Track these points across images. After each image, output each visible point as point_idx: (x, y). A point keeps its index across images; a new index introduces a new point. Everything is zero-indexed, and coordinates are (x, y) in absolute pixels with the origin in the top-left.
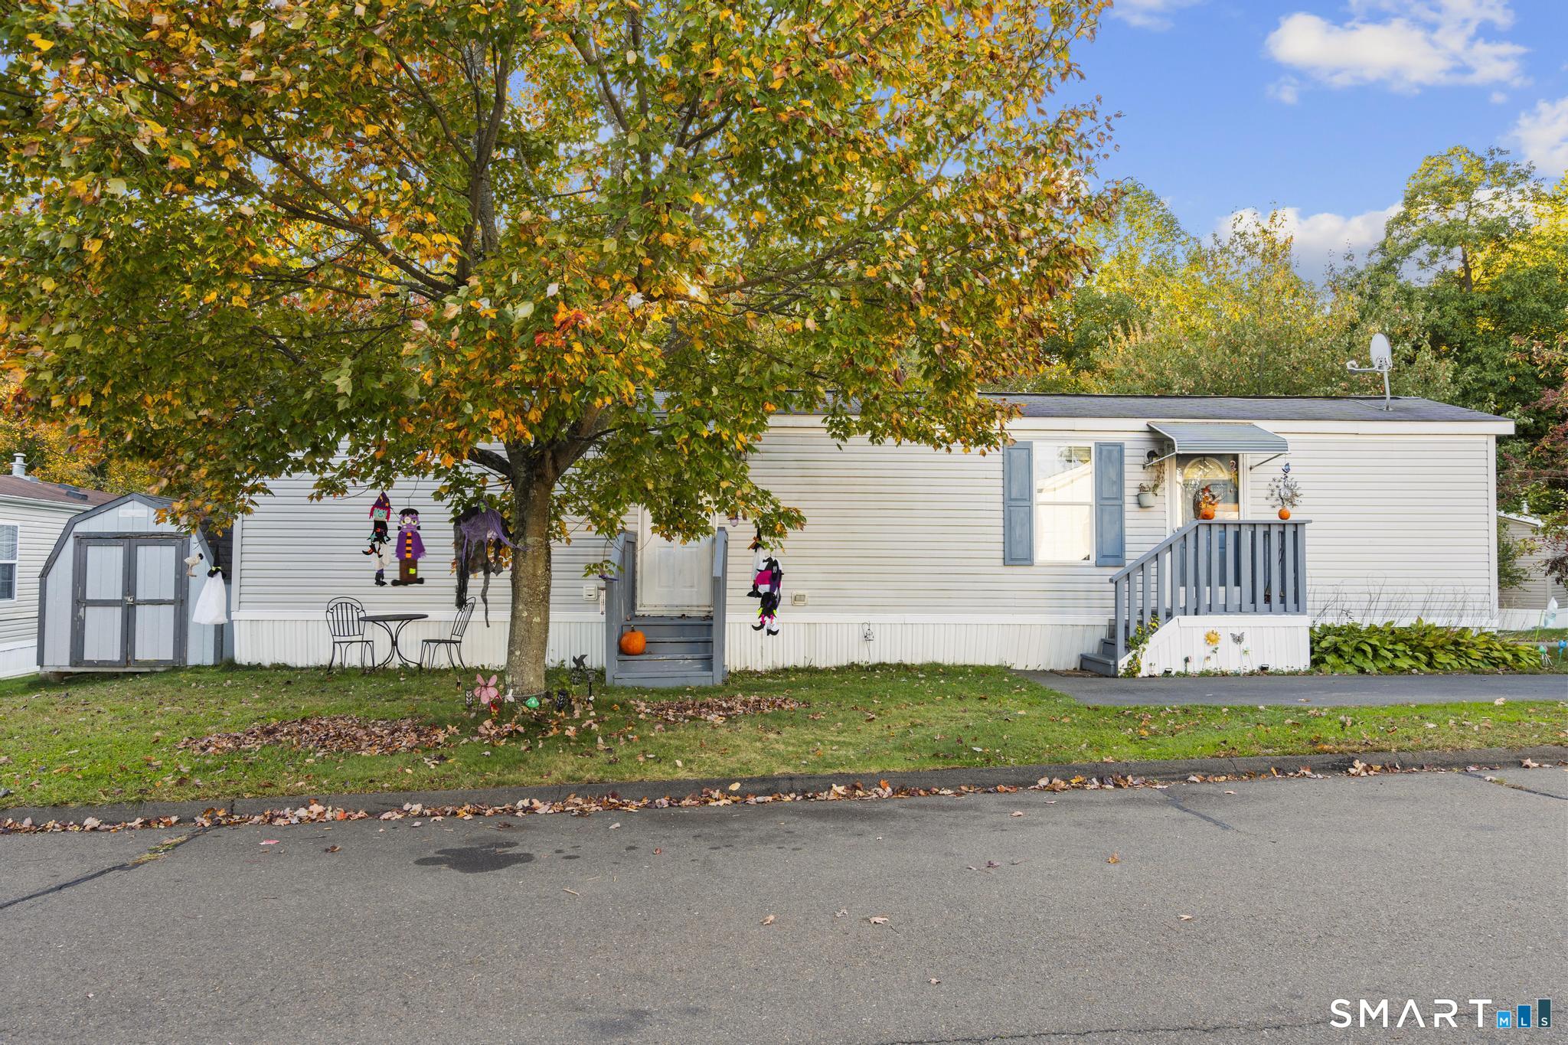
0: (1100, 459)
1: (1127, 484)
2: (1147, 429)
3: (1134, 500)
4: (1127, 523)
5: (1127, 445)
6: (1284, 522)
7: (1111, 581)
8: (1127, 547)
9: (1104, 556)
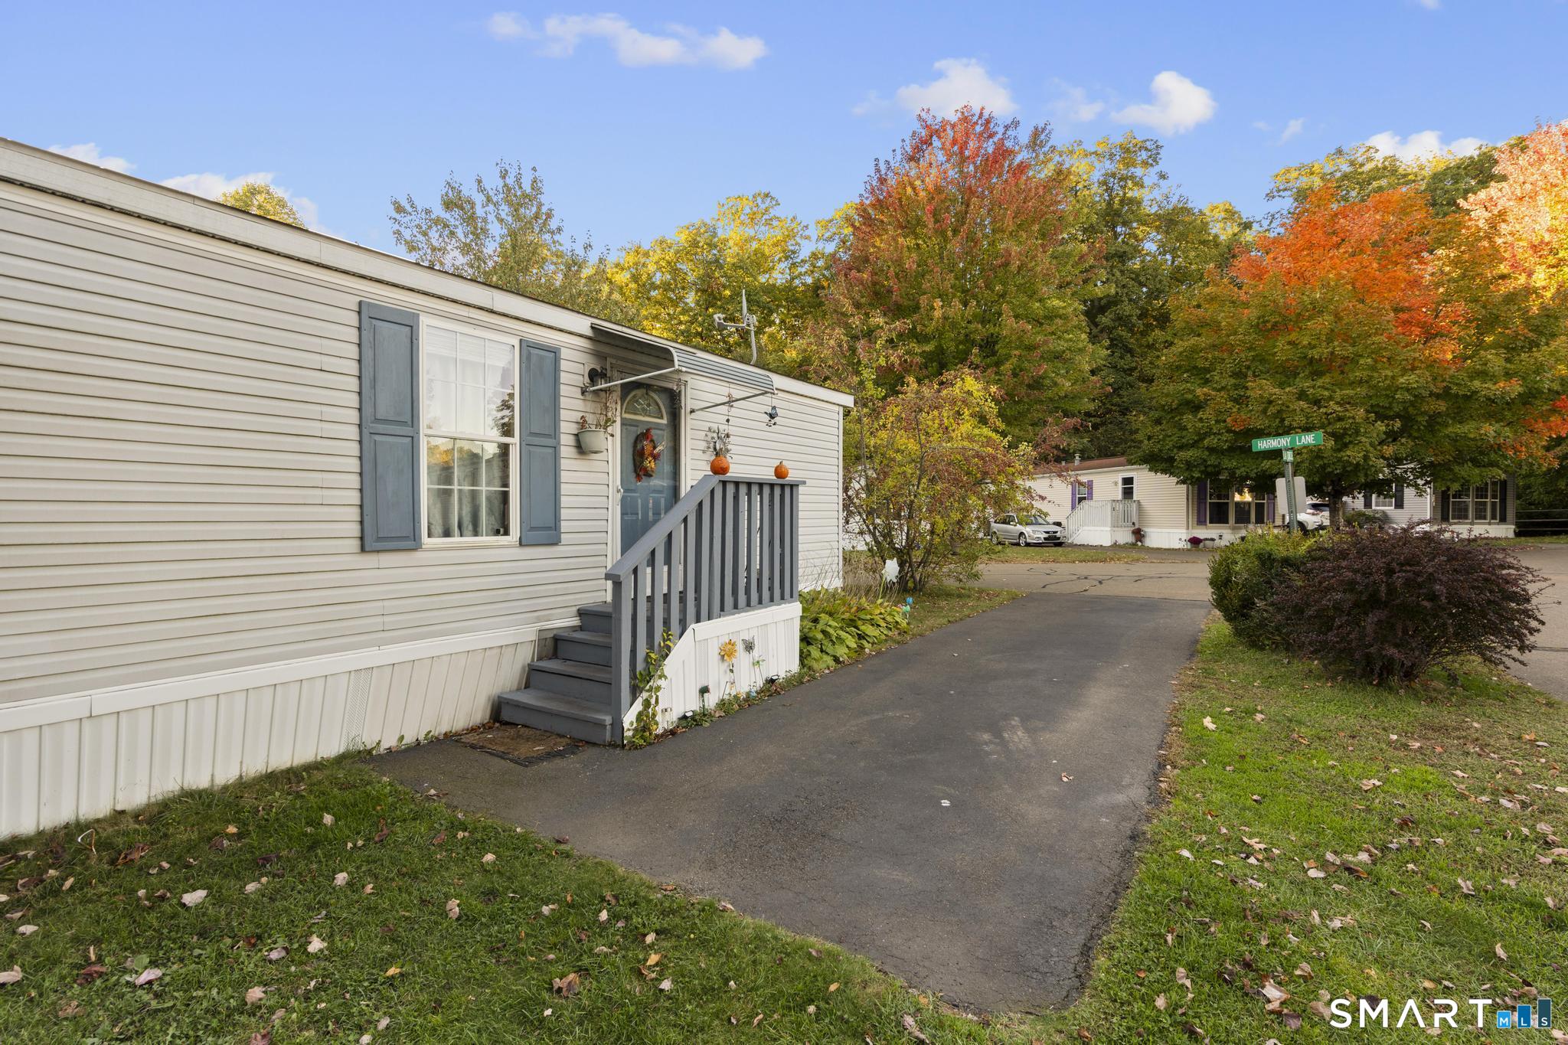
0: (528, 368)
1: (564, 414)
2: (589, 332)
3: (571, 441)
4: (564, 476)
5: (564, 353)
6: (781, 481)
7: (608, 577)
8: (564, 513)
9: (532, 529)
